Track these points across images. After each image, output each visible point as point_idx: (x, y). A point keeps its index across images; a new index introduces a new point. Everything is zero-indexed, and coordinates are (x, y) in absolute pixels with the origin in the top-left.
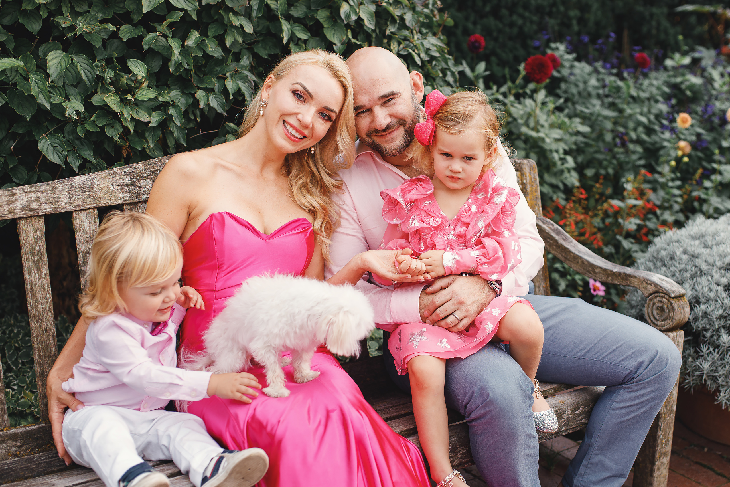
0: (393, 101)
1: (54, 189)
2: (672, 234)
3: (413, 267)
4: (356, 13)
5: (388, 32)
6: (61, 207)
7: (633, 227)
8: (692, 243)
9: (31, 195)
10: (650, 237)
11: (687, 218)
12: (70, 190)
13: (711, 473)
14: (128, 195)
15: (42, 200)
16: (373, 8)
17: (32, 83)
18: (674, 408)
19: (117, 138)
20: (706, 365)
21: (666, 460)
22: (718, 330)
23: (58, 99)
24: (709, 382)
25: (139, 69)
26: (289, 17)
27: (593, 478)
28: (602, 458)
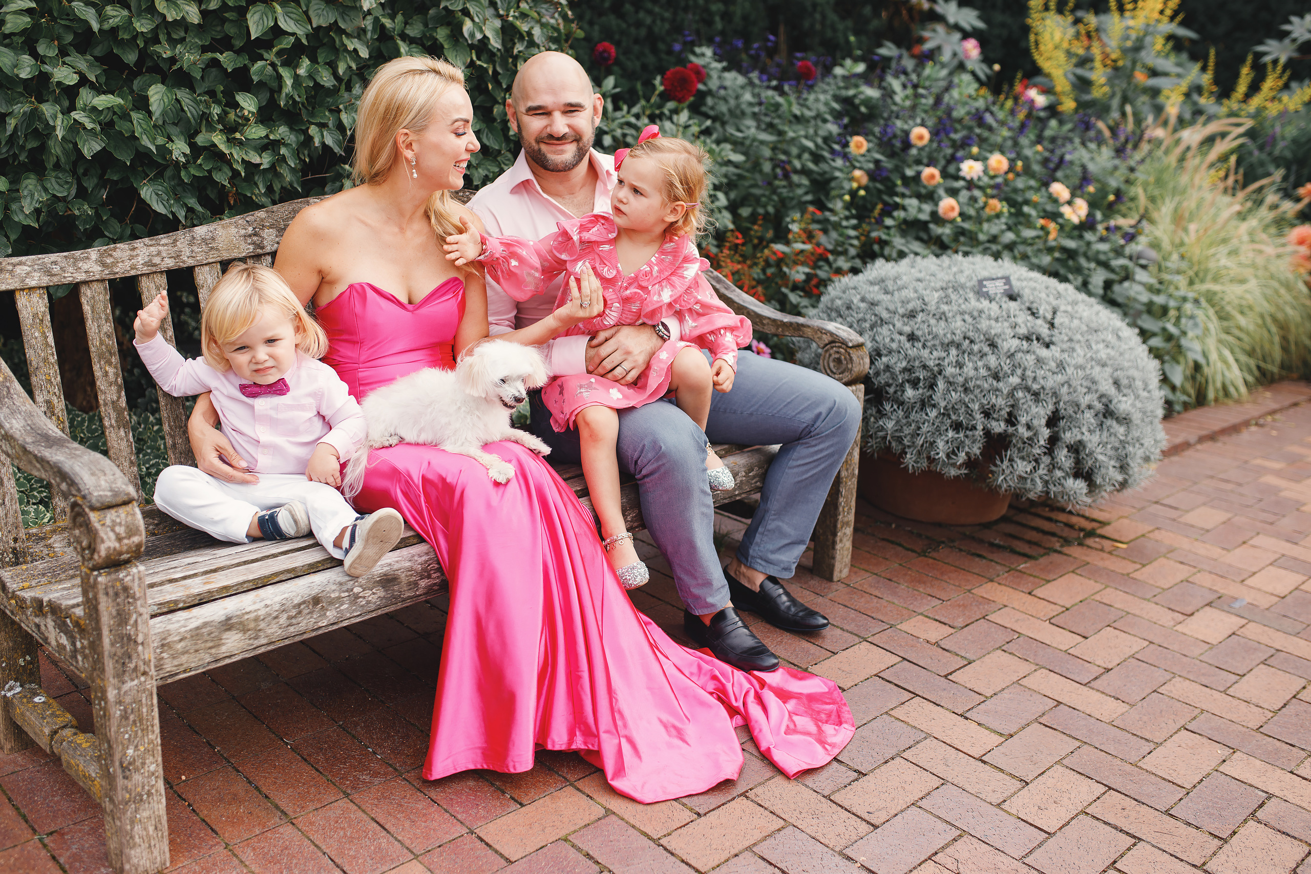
1: (175, 241)
2: (847, 280)
4: (481, 31)
5: (515, 51)
6: (184, 262)
7: (802, 277)
8: (871, 289)
9: (152, 249)
10: (822, 289)
11: (865, 263)
12: (191, 244)
13: (900, 549)
14: (251, 247)
15: (164, 255)
16: (498, 23)
17: (135, 122)
18: (856, 472)
19: (226, 183)
20: (890, 425)
21: (849, 531)
22: (902, 385)
23: (160, 141)
24: (894, 444)
25: (248, 104)
26: (404, 37)
27: (771, 547)
28: (780, 524)
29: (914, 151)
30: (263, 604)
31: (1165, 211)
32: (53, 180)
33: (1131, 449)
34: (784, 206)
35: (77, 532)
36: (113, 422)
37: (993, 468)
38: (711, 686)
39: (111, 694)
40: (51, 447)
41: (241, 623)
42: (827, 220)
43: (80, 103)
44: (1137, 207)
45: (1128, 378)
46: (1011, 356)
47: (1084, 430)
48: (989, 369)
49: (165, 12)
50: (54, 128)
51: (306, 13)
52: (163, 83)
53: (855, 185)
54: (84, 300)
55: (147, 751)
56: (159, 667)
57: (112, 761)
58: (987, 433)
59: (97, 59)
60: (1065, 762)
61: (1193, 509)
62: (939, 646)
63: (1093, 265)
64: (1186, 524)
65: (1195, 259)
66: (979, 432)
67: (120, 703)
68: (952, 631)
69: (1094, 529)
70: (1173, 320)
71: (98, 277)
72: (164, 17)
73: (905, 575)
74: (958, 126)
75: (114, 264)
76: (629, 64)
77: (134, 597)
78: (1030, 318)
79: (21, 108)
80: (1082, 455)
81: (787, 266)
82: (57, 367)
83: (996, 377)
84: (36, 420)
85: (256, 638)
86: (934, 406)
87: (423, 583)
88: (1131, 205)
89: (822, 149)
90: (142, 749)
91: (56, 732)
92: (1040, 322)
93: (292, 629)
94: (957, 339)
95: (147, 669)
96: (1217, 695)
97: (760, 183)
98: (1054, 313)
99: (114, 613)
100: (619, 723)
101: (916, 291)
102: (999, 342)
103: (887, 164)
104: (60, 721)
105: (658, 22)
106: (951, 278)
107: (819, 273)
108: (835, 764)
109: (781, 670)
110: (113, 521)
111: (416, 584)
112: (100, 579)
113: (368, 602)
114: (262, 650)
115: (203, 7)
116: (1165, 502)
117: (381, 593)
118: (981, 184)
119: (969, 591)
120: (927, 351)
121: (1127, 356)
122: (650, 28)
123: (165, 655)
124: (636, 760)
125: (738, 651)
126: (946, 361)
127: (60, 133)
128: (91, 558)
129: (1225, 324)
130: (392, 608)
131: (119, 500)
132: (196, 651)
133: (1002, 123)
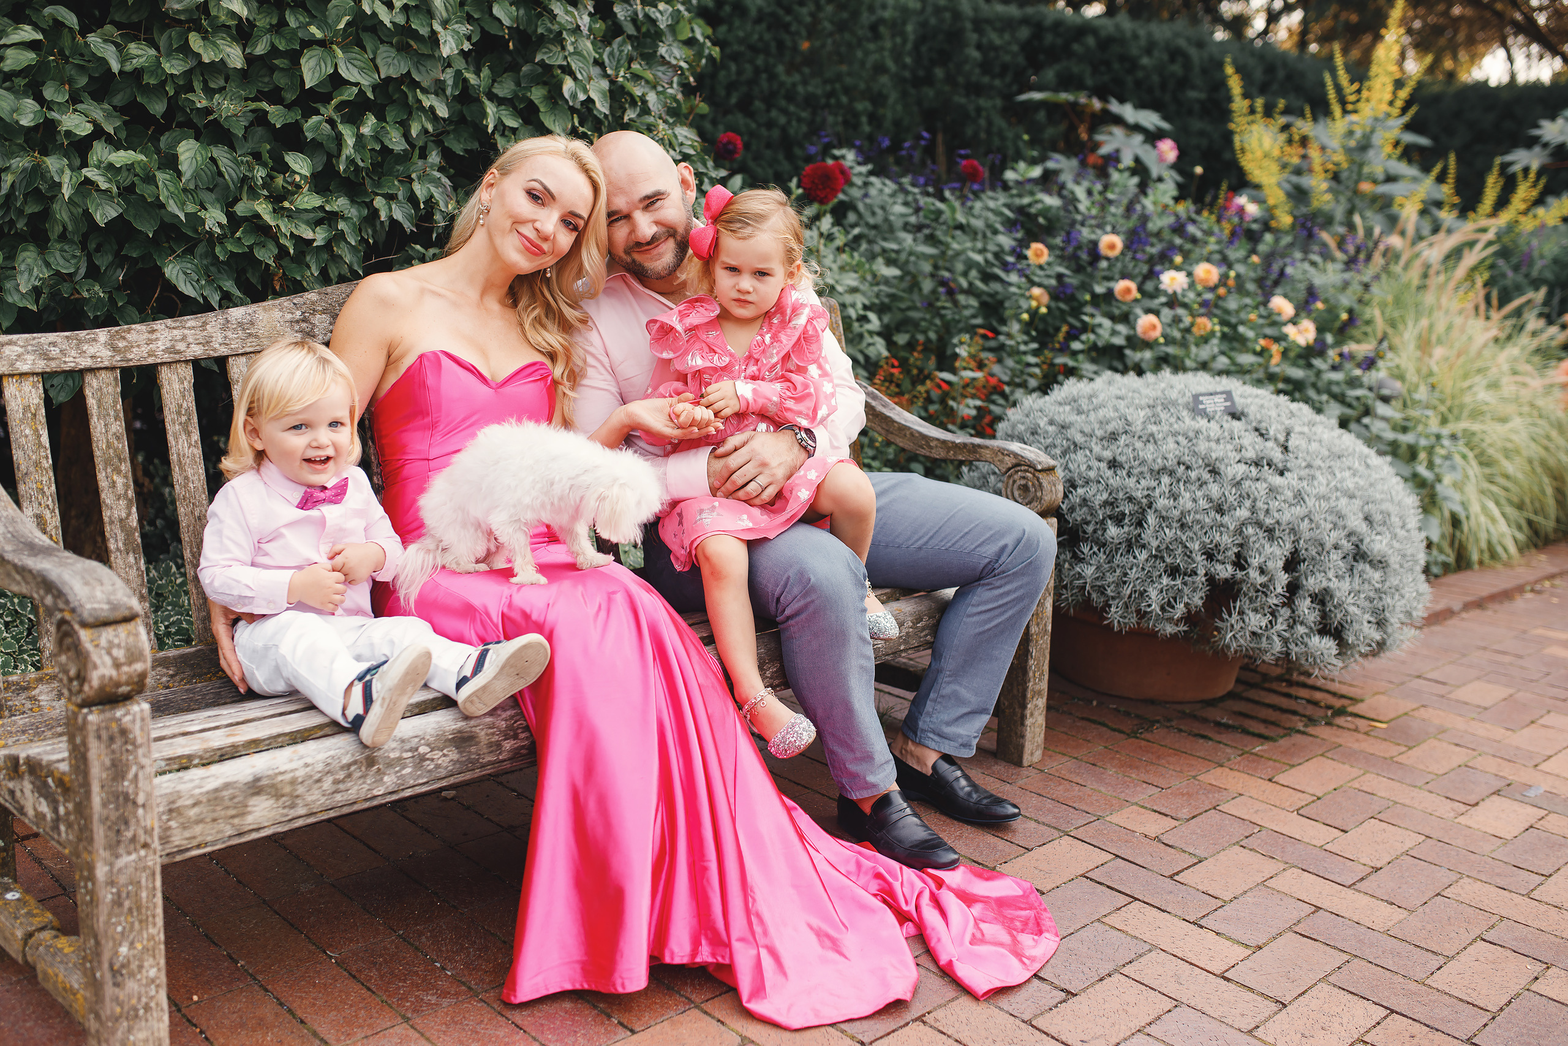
0: (659, 203)
1: (205, 324)
2: (1030, 402)
3: (698, 417)
4: (585, 91)
5: (626, 119)
6: (215, 350)
7: (972, 412)
8: (1061, 410)
9: (175, 332)
11: (1052, 383)
12: (225, 327)
13: (1104, 729)
15: (190, 340)
16: (605, 84)
17: (160, 184)
18: (1049, 628)
19: (271, 262)
20: (1089, 571)
21: (1041, 702)
22: (1103, 522)
23: (191, 208)
24: (1094, 596)
25: (300, 165)
26: (492, 97)
27: (945, 717)
28: (956, 687)
29: (1104, 264)
30: (301, 762)
31: (1408, 336)
32: (58, 254)
33: (1389, 600)
34: (948, 330)
35: (63, 658)
36: (120, 544)
37: (1219, 624)
38: (874, 886)
39: (101, 872)
40: (35, 555)
41: (273, 786)
42: (1002, 347)
43: (93, 158)
44: (1374, 332)
45: (1382, 512)
46: (1238, 484)
47: (1331, 574)
48: (1210, 500)
49: (201, 51)
50: (60, 185)
51: (373, 60)
52: (197, 139)
53: (1034, 304)
54: (88, 392)
55: (146, 949)
56: (165, 840)
57: (100, 962)
58: (1211, 579)
59: (115, 108)
60: (1331, 979)
61: (1464, 684)
62: (1160, 841)
63: (1325, 397)
64: (1458, 701)
65: (1448, 391)
66: (1200, 578)
67: (112, 883)
68: (1176, 823)
69: (1344, 707)
70: (1425, 463)
71: (106, 364)
72: (199, 55)
73: (1113, 759)
74: (1154, 240)
75: (128, 348)
76: (759, 171)
77: (134, 744)
78: (1259, 440)
79: (21, 162)
80: (1329, 607)
81: (954, 399)
82: (51, 474)
83: (1220, 510)
84: (20, 527)
85: (293, 806)
86: (1143, 546)
87: (508, 745)
88: (1368, 329)
89: (993, 265)
90: (139, 946)
91: (30, 935)
92: (1270, 444)
93: (338, 797)
94: (1169, 464)
95: (149, 840)
96: (1518, 899)
97: (919, 305)
98: (1288, 434)
99: (108, 762)
100: (758, 929)
101: (1116, 410)
102: (1222, 467)
103: (1073, 280)
104: (37, 922)
105: (794, 123)
106: (1159, 393)
107: (993, 407)
108: (1036, 982)
109: (962, 869)
110: (110, 642)
111: (498, 745)
112: (90, 718)
113: (438, 766)
114: (300, 823)
115: (248, 51)
116: (1429, 676)
117: (454, 755)
118: (1186, 300)
119: (1194, 777)
120: (1133, 480)
121: (1379, 487)
122: (784, 130)
123: (173, 824)
124: (780, 978)
125: (907, 846)
126: (1157, 491)
127: (67, 191)
128: (80, 691)
129: (1487, 471)
130: (468, 776)
131: (119, 615)
132: (214, 820)
133: (1209, 233)
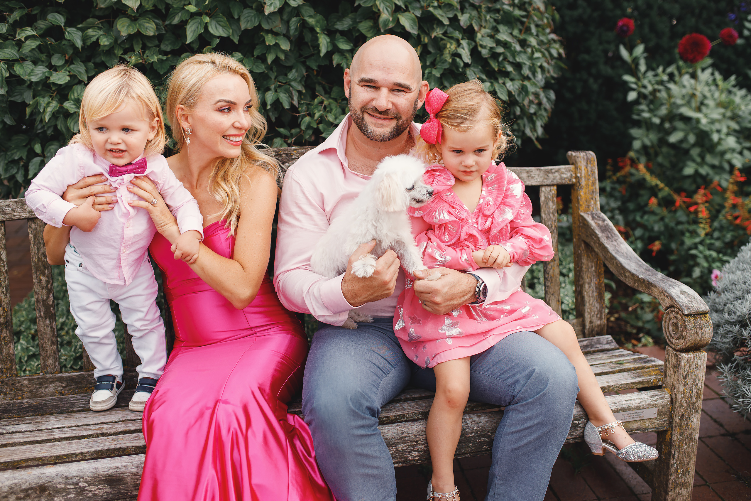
36: (42, 314)
117: (107, 489)
